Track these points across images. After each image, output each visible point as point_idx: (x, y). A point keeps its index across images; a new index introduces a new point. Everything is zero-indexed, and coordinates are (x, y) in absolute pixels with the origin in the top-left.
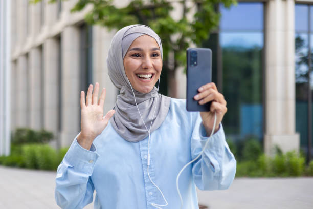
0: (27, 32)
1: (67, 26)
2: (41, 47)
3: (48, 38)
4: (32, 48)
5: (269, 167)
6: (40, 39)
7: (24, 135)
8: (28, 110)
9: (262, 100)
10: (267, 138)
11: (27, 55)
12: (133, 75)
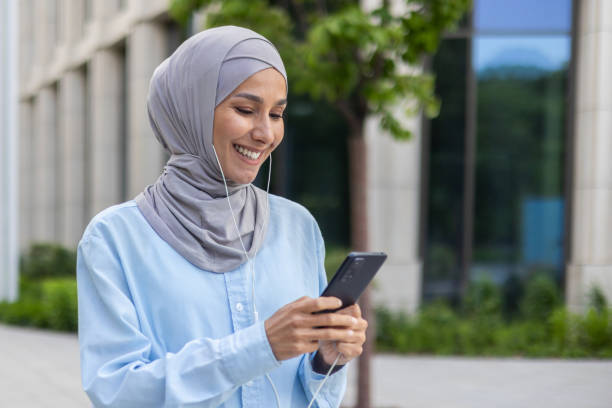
0: (56, 36)
1: (140, 22)
2: (84, 70)
3: (100, 49)
4: (68, 70)
5: (573, 336)
6: (83, 51)
7: (48, 258)
8: (57, 206)
9: (565, 187)
10: (572, 270)
11: (55, 87)
12: (228, 145)
